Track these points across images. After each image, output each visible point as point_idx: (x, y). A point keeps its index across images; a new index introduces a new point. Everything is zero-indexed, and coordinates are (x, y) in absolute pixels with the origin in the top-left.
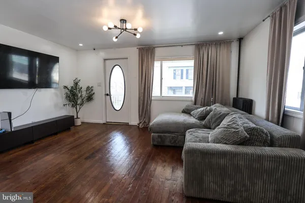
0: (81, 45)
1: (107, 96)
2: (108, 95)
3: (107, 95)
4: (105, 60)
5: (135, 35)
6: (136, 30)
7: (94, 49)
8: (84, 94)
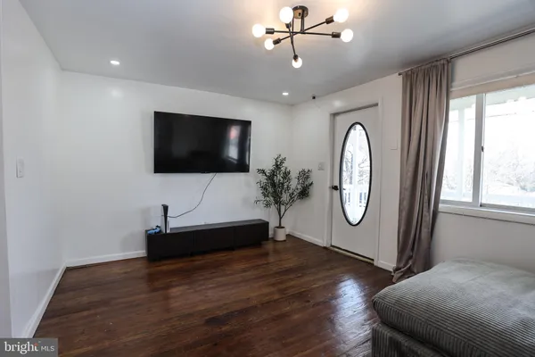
0: (285, 94)
1: (335, 192)
2: (337, 188)
3: (335, 188)
4: (335, 115)
5: (336, 36)
6: (330, 21)
7: (314, 98)
8: (294, 184)
